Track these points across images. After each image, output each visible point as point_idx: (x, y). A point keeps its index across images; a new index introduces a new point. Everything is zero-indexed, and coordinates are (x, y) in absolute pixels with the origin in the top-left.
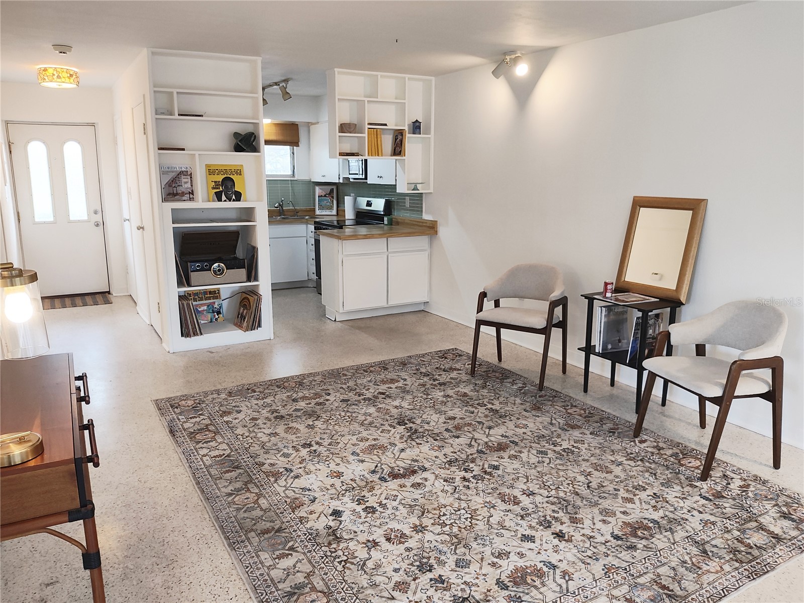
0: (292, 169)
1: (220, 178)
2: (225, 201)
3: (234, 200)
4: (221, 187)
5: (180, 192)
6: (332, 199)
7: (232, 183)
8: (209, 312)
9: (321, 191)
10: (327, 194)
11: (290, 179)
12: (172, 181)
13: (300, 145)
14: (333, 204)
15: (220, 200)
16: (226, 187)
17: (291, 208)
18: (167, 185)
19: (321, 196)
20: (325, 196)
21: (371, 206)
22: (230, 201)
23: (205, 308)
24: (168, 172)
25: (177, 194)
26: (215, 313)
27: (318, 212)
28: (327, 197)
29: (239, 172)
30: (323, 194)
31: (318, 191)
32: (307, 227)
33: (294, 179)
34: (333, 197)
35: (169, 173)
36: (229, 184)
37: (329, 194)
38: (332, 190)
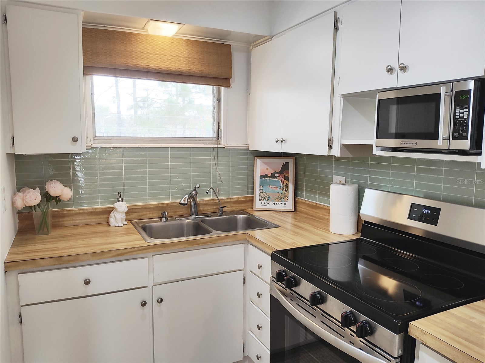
0: (216, 127)
6: (285, 182)
9: (266, 167)
10: (276, 173)
11: (211, 146)
13: (232, 84)
14: (287, 191)
17: (211, 198)
19: (266, 176)
20: (273, 176)
21: (435, 223)
27: (258, 204)
28: (276, 178)
30: (270, 172)
31: (261, 166)
32: (246, 251)
33: (219, 146)
34: (287, 179)
37: (281, 173)
38: (285, 167)
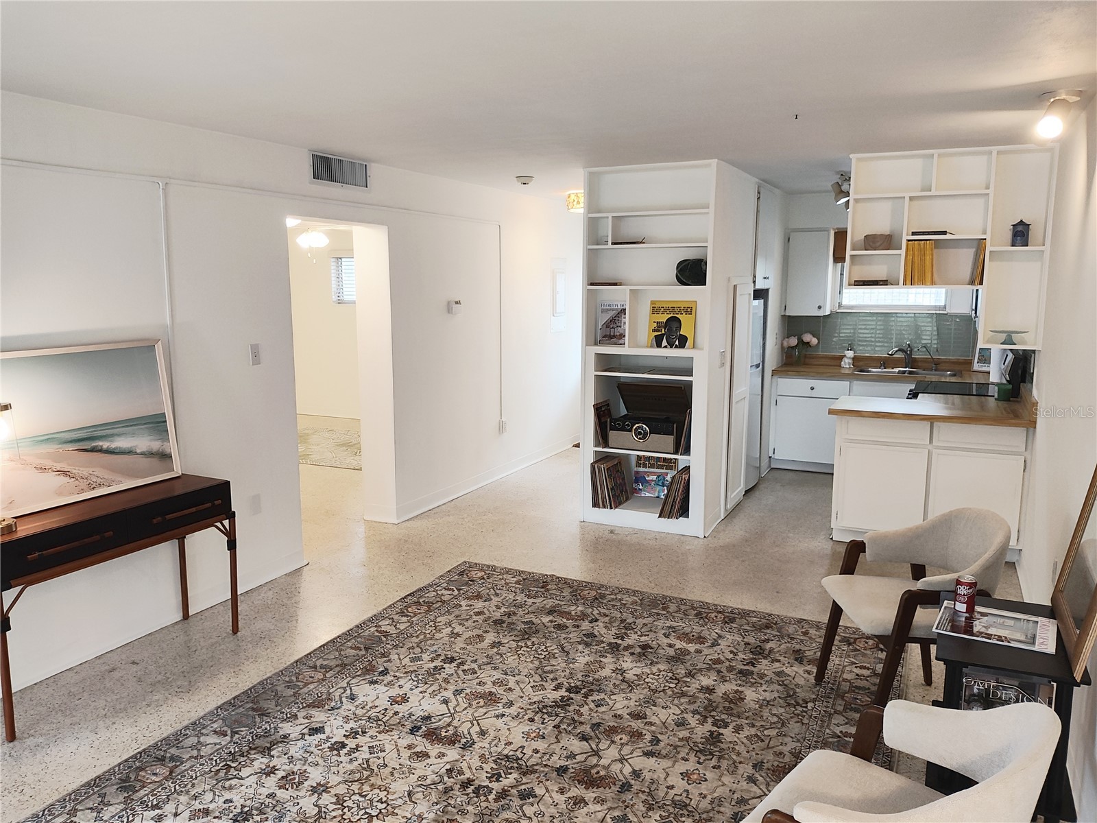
1: (664, 318)
2: (666, 347)
3: (676, 347)
4: (663, 330)
5: (618, 334)
7: (677, 325)
8: (658, 484)
11: (934, 312)
12: (611, 321)
15: (659, 345)
16: (670, 330)
18: (605, 326)
22: (671, 347)
23: (654, 478)
24: (608, 310)
25: (614, 336)
26: (665, 488)
29: (689, 311)
35: (609, 312)
36: (675, 325)
